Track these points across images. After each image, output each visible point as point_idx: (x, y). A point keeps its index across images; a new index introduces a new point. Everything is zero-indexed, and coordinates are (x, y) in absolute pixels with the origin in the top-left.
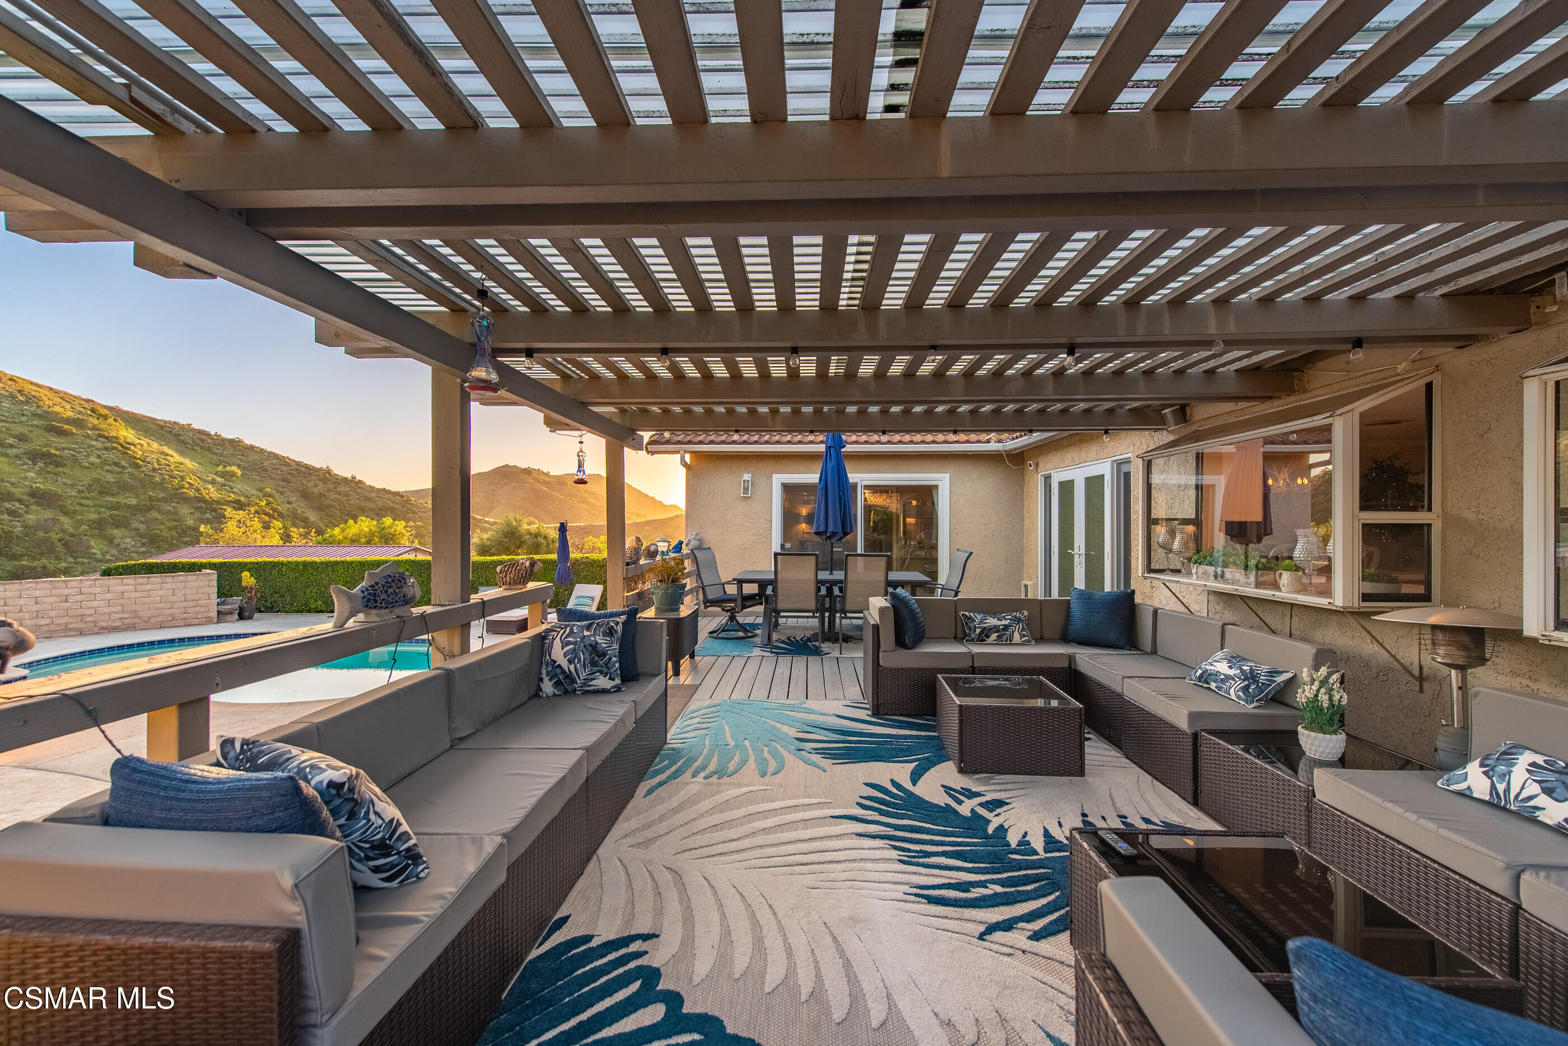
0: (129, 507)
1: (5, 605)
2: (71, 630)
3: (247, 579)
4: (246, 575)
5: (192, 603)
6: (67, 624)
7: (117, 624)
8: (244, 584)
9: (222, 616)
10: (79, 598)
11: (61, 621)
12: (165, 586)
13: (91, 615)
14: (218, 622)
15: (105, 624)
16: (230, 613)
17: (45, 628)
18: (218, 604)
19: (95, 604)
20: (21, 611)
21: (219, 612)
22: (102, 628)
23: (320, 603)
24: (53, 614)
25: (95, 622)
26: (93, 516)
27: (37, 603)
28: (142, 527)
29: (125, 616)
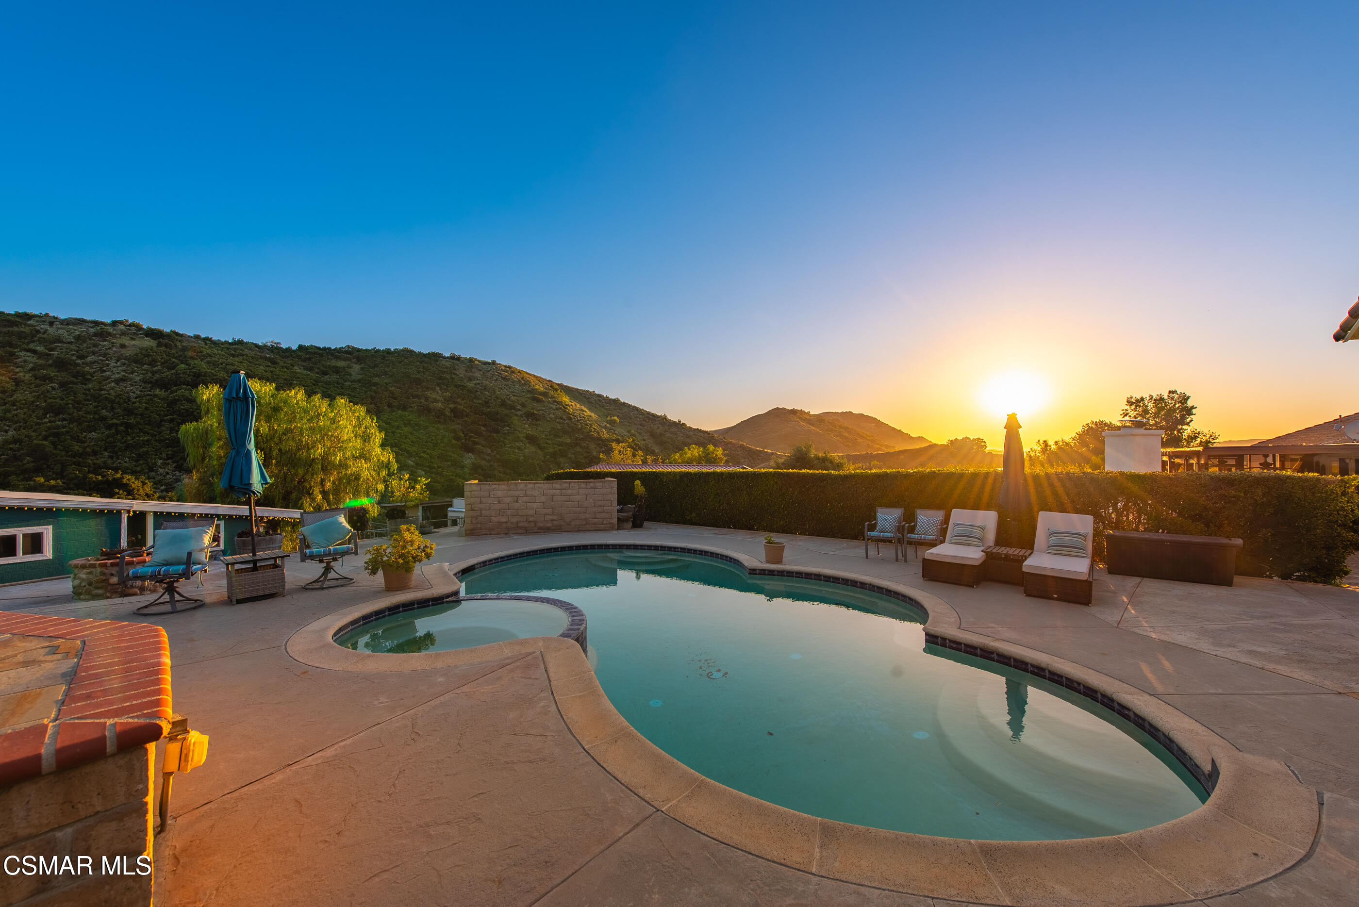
0: (567, 444)
1: (481, 503)
2: (520, 528)
3: (638, 486)
4: (638, 483)
5: (600, 509)
6: (518, 523)
7: (549, 525)
8: (636, 492)
9: (621, 523)
10: (525, 499)
11: (514, 520)
12: (581, 491)
13: (532, 516)
14: (619, 528)
15: (541, 525)
16: (626, 520)
17: (504, 525)
18: (618, 511)
19: (535, 505)
20: (490, 509)
21: (619, 519)
22: (540, 528)
23: (694, 515)
24: (509, 512)
25: (535, 522)
26: (551, 450)
27: (499, 502)
28: (573, 456)
29: (555, 518)
